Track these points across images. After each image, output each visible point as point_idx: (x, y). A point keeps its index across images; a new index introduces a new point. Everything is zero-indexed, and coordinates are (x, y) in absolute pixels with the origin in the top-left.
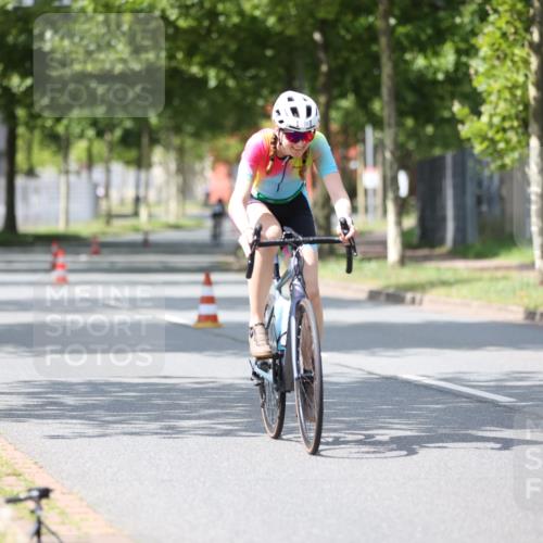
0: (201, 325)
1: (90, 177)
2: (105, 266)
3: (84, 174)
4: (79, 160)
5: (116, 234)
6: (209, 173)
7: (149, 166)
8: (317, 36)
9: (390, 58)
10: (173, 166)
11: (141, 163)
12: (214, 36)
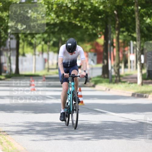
1: (43, 57)
3: (41, 55)
4: (39, 51)
5: (51, 75)
8: (115, 12)
9: (138, 19)
12: (83, 12)
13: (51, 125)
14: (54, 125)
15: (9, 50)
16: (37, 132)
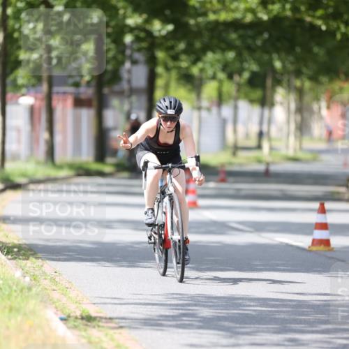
0: (314, 248)
1: (219, 113)
2: (231, 192)
3: (214, 110)
4: (210, 99)
5: (240, 165)
6: (324, 112)
7: (272, 105)
10: (293, 106)
11: (265, 102)
13: (240, 305)
14: (248, 303)
15: (127, 93)
16: (200, 321)
